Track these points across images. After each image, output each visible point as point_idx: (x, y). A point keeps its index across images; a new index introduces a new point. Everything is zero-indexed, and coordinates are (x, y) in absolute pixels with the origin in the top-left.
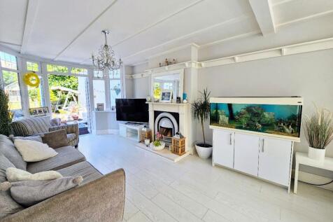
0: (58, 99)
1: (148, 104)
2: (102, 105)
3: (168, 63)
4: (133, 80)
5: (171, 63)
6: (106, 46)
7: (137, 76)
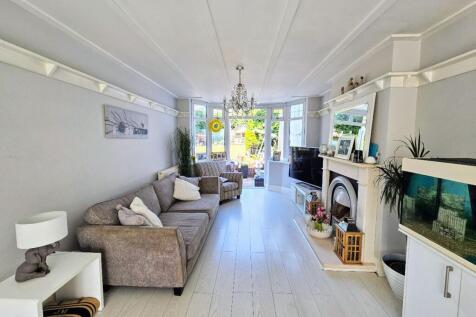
0: (258, 143)
1: (322, 159)
2: (279, 154)
3: (353, 85)
4: (319, 118)
5: (358, 84)
6: (240, 85)
7: (324, 112)
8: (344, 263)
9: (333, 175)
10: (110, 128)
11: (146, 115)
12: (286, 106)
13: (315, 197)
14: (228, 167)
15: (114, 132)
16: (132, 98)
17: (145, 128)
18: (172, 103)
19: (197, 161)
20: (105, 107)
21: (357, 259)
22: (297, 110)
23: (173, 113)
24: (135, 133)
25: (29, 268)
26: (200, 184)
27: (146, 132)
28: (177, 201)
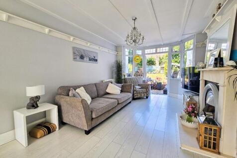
6: (134, 28)
8: (201, 148)
9: (206, 82)
10: (76, 57)
11: (97, 53)
12: (181, 43)
13: (191, 99)
14: (144, 81)
15: (78, 59)
16: (88, 44)
17: (96, 58)
18: (114, 48)
19: (126, 77)
20: (74, 48)
21: (214, 148)
22: (190, 44)
23: (114, 53)
24: (90, 60)
25: (30, 105)
26: (122, 87)
27: (96, 60)
28: (108, 94)
